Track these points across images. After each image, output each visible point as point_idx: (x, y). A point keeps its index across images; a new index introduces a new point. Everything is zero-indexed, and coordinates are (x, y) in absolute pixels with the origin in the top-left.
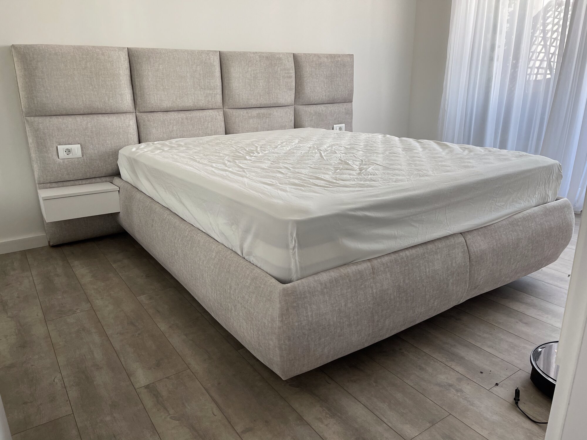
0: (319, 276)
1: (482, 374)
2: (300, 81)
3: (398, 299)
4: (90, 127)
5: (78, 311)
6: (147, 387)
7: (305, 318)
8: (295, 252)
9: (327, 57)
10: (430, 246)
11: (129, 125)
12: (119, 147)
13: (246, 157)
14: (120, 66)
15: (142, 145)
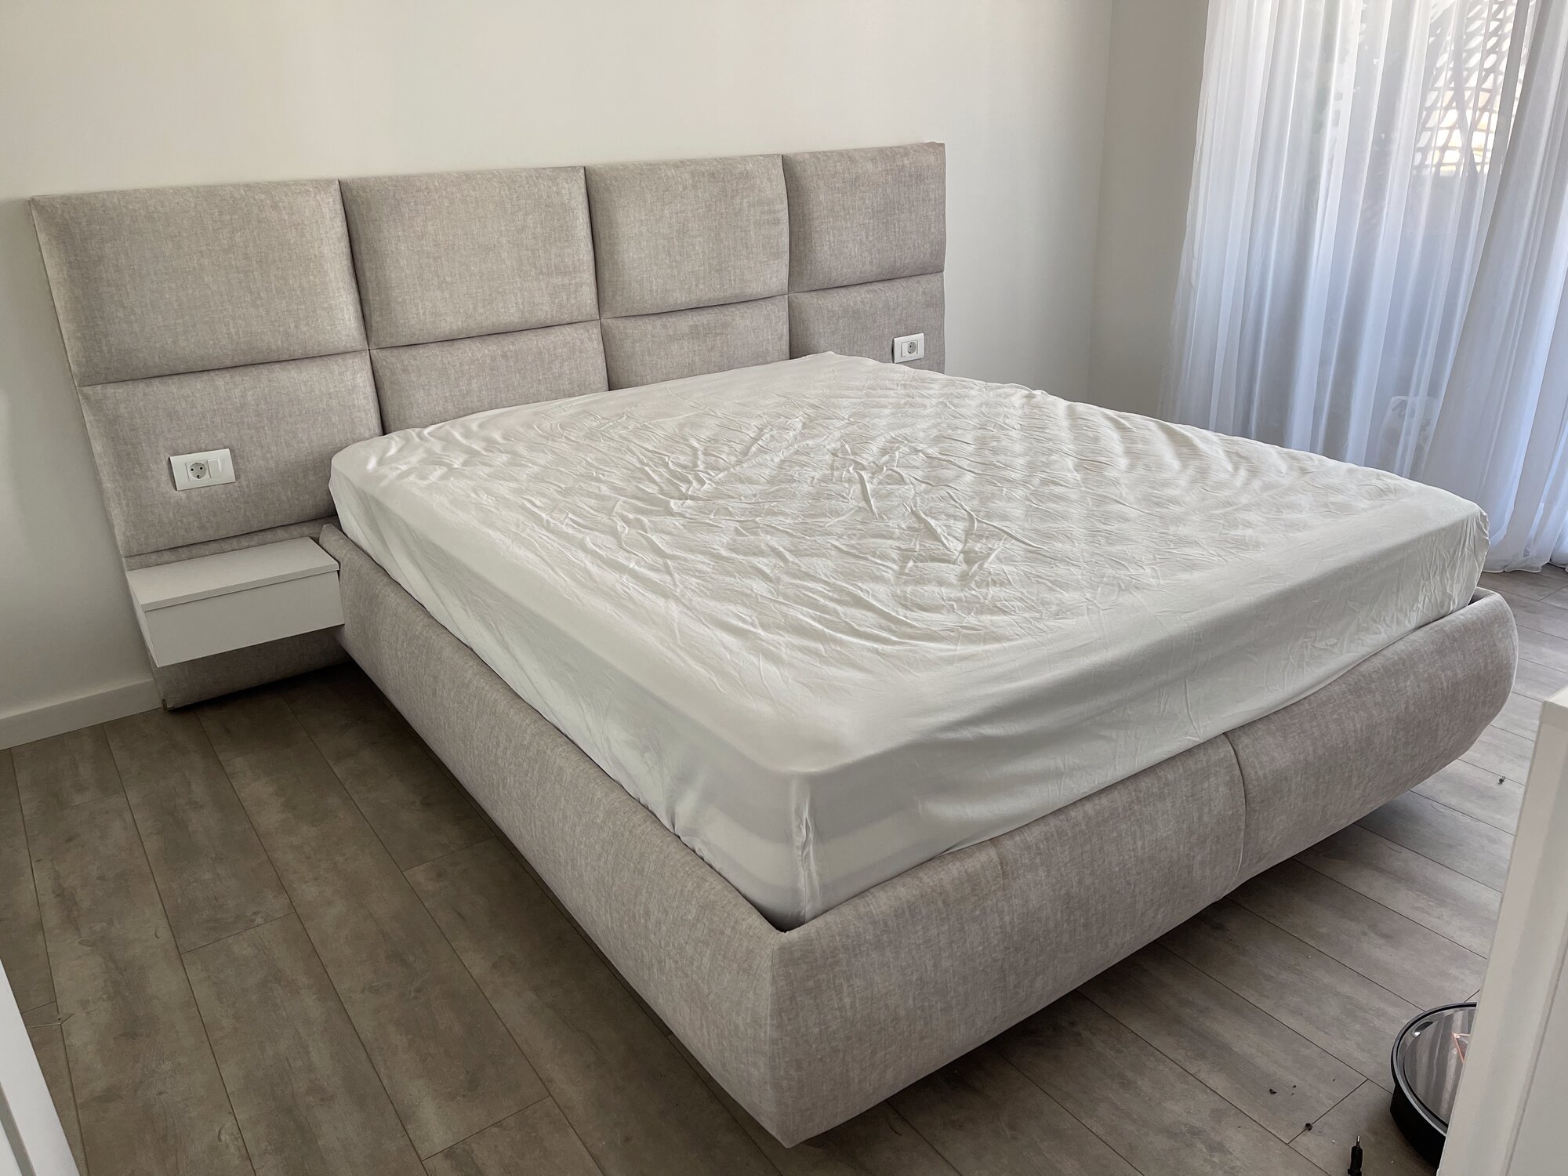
0: (869, 902)
1: (1274, 1096)
2: (802, 229)
3: (1065, 926)
4: (253, 402)
5: (259, 920)
6: (449, 1153)
7: (838, 1013)
8: (808, 852)
9: (873, 160)
10: (1145, 783)
11: (355, 387)
12: (330, 447)
13: (669, 502)
14: (321, 234)
15: (394, 441)
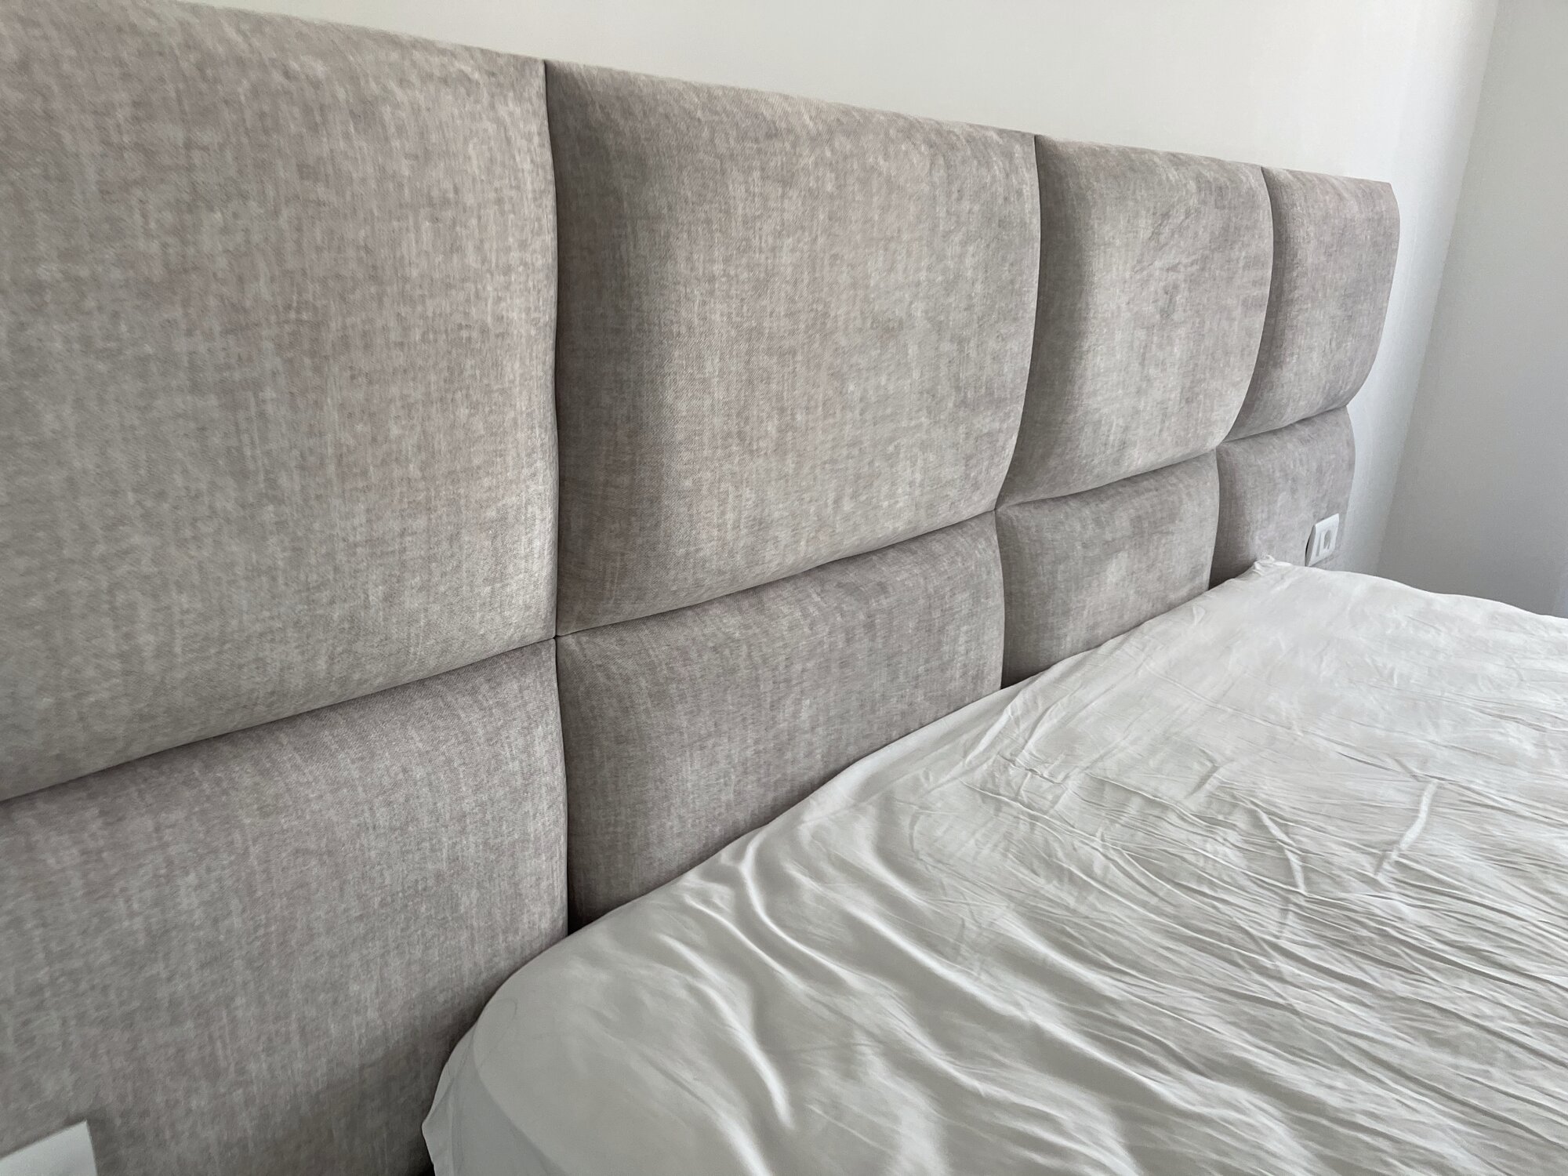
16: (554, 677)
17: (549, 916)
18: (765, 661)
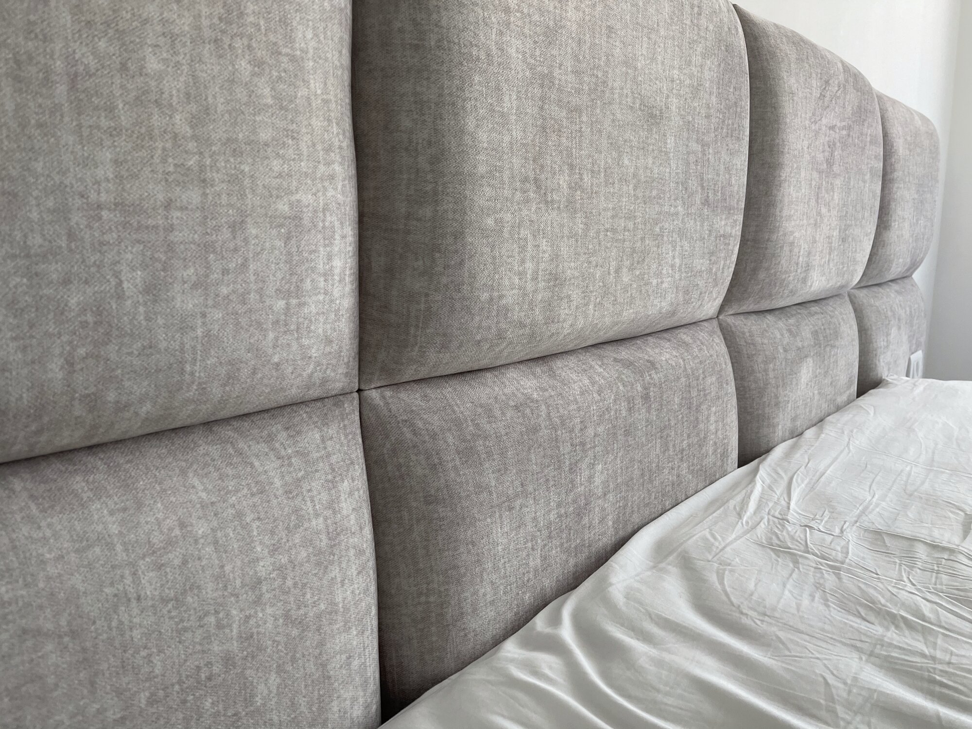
16: (359, 431)
17: (361, 700)
18: (563, 423)
